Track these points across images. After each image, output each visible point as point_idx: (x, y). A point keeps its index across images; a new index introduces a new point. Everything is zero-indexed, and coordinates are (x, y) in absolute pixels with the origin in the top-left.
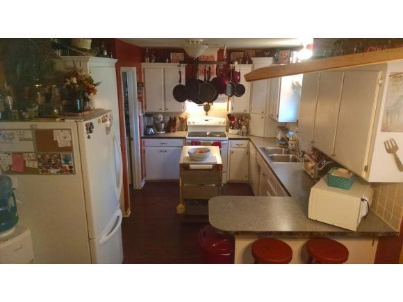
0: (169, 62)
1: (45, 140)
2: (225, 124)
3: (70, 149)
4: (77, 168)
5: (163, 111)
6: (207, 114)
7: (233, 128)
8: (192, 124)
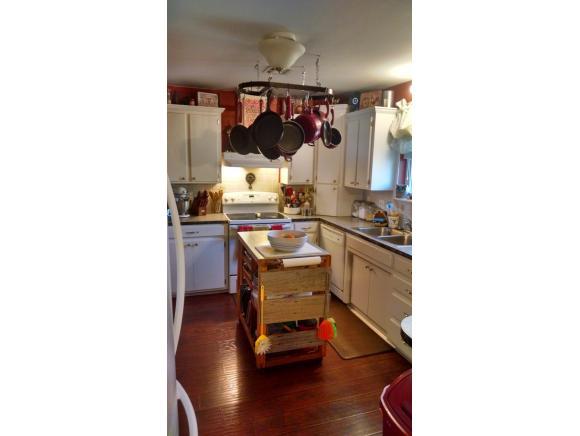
0: (196, 104)
2: (278, 202)
5: (187, 181)
6: (250, 188)
7: (292, 206)
8: (230, 202)
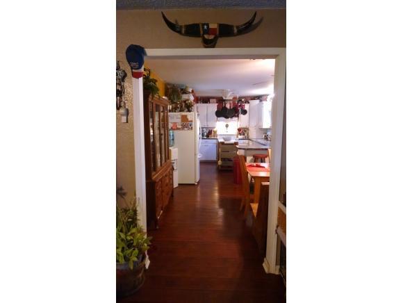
0: (210, 103)
1: (184, 118)
2: (237, 134)
3: (192, 121)
4: (194, 128)
5: (206, 126)
6: (227, 129)
7: (240, 135)
8: (220, 134)
